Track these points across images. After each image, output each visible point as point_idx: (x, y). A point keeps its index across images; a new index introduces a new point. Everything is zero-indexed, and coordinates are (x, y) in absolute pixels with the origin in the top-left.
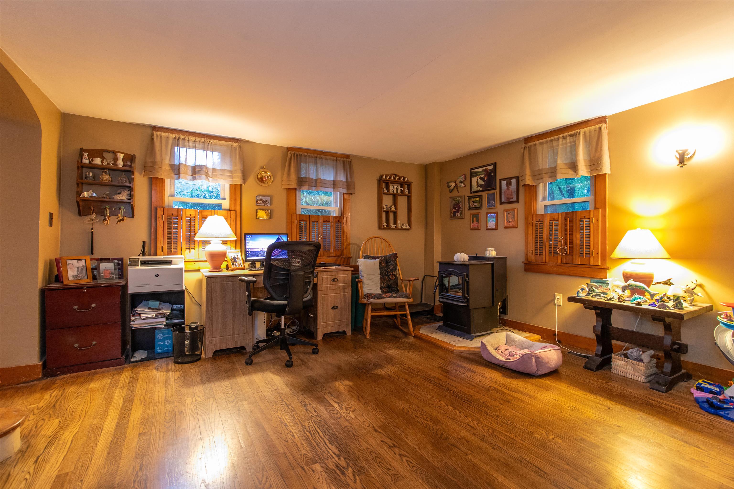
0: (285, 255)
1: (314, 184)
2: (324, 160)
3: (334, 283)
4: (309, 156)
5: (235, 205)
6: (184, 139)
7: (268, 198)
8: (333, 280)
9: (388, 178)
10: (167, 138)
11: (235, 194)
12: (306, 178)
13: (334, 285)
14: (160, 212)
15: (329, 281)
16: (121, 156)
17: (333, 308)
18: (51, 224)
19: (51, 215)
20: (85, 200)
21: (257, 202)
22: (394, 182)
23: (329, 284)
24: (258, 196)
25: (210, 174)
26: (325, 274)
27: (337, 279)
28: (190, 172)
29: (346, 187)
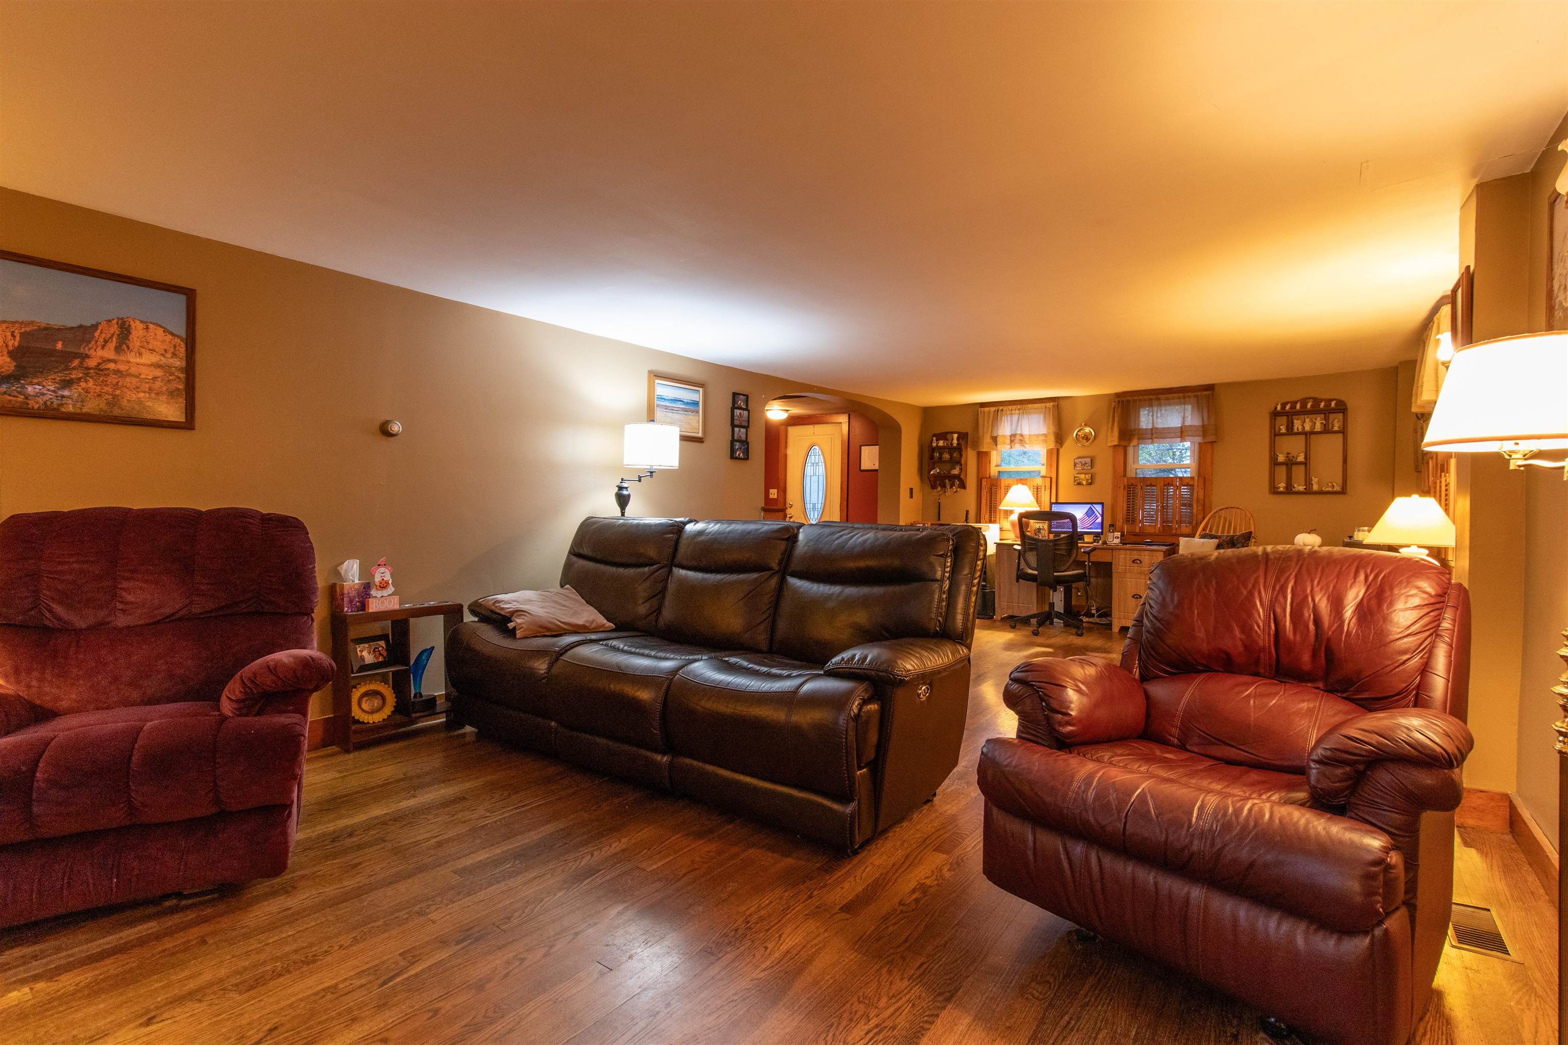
0: (1097, 528)
1: (1150, 436)
2: (1163, 402)
3: (1135, 565)
4: (1140, 400)
5: (1051, 472)
6: (1002, 410)
7: (1089, 460)
8: (1134, 561)
9: (1288, 407)
10: (989, 412)
11: (1051, 459)
12: (1135, 429)
13: (1136, 567)
14: (984, 483)
15: (1129, 562)
16: (956, 436)
17: (1133, 597)
18: (911, 497)
19: (911, 490)
20: (935, 476)
21: (1075, 465)
22: (1304, 412)
23: (1128, 565)
24: (1078, 458)
25: (1027, 440)
26: (1122, 552)
27: (1141, 562)
28: (1008, 441)
29: (1201, 433)
